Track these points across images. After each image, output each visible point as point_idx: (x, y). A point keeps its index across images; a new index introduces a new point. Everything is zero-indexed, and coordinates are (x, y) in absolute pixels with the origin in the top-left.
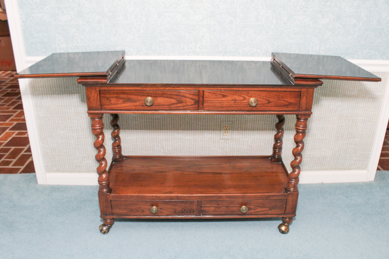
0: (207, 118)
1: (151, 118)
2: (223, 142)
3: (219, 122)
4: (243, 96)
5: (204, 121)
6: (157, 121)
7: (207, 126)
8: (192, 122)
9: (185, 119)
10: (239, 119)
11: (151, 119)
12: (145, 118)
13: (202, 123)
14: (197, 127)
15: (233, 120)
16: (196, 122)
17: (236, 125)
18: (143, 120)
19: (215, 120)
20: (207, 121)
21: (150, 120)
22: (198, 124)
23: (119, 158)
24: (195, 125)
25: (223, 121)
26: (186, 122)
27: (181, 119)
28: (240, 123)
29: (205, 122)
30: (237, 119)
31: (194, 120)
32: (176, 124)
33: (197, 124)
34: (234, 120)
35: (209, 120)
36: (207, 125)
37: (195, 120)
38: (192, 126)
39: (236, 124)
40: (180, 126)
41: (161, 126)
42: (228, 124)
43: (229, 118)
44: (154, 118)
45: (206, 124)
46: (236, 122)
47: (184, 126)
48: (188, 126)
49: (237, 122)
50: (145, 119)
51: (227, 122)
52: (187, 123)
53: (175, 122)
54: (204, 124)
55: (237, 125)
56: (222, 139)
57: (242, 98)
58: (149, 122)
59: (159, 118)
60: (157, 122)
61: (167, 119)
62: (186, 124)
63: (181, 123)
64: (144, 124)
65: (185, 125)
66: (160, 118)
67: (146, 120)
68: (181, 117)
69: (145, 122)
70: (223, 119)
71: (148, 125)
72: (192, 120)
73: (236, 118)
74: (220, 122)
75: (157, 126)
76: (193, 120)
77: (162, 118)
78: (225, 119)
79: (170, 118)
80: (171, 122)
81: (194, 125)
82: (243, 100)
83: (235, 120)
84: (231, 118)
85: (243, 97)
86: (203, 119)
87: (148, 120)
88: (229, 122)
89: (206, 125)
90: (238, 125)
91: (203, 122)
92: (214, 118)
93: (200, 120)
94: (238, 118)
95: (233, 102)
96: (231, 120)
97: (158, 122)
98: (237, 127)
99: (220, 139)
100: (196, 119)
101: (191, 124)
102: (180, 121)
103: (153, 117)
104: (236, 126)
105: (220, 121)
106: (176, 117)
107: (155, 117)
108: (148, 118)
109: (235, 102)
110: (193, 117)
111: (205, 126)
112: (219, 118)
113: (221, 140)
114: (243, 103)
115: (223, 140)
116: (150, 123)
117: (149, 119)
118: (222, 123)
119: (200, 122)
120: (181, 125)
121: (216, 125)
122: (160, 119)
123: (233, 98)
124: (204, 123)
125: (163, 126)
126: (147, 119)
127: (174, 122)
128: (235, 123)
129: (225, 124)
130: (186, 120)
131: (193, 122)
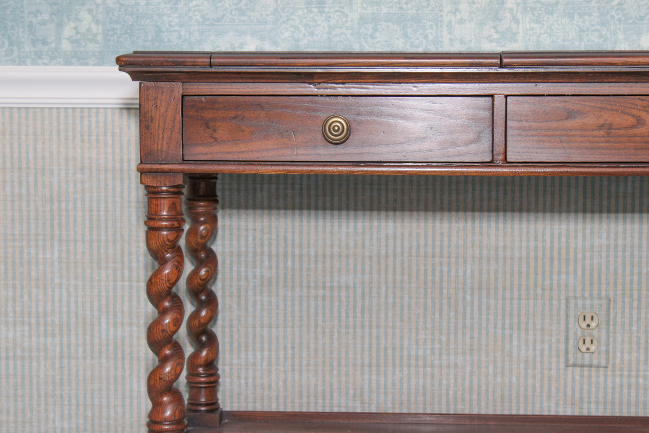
0: (520, 285)
1: (324, 283)
2: (577, 378)
3: (559, 300)
4: (634, 112)
5: (508, 295)
6: (343, 294)
7: (519, 315)
8: (464, 299)
9: (441, 289)
10: (632, 290)
11: (324, 288)
12: (305, 284)
13: (500, 302)
14: (484, 317)
15: (611, 293)
16: (480, 299)
17: (623, 312)
18: (297, 290)
19: (547, 293)
20: (520, 295)
21: (321, 292)
22: (488, 309)
23: (208, 411)
24: (476, 308)
25: (576, 298)
26: (445, 301)
27: (426, 289)
28: (635, 304)
29: (512, 299)
30: (624, 290)
31: (472, 289)
32: (409, 306)
33: (484, 307)
34: (616, 295)
35: (523, 292)
36: (519, 309)
37: (476, 292)
38: (465, 314)
39: (623, 308)
40: (425, 315)
41: (359, 315)
42: (592, 306)
43: (595, 287)
44: (335, 284)
45: (515, 306)
46: (624, 302)
47: (437, 313)
48: (452, 314)
49: (627, 300)
50: (301, 287)
51: (588, 302)
52: (449, 306)
53: (406, 299)
54: (508, 308)
55: (627, 311)
56: (574, 365)
57: (631, 121)
58: (316, 297)
59: (351, 284)
60: (343, 299)
61: (379, 288)
62: (445, 307)
63: (426, 304)
64: (297, 308)
65: (441, 311)
66: (355, 283)
67: (305, 290)
68: (426, 283)
69: (301, 297)
70: (575, 291)
71: (312, 310)
72: (465, 292)
73: (620, 287)
74: (563, 301)
75: (344, 315)
76: (469, 292)
77: (363, 283)
78: (583, 290)
79: (390, 285)
80: (394, 298)
81: (472, 311)
82: (633, 127)
83: (619, 292)
84: (604, 287)
85: (633, 116)
86: (504, 289)
87: (313, 292)
88: (596, 302)
89: (515, 313)
90: (631, 314)
91: (504, 299)
92: (543, 285)
93: (492, 292)
94: (628, 287)
95: (602, 133)
96: (603, 293)
97: (347, 297)
98: (627, 321)
99: (567, 366)
100: (480, 289)
101: (461, 309)
102: (425, 297)
103: (332, 282)
104: (623, 317)
105: (563, 297)
106: (410, 283)
107: (339, 282)
108: (312, 285)
109: (609, 135)
110: (469, 281)
111: (511, 315)
112: (559, 285)
113: (570, 368)
114: (635, 136)
115: (578, 369)
116: (320, 303)
117: (316, 288)
118: (572, 305)
119: (492, 302)
120: (425, 309)
121: (551, 310)
122: (355, 287)
123: (602, 121)
124: (508, 302)
125: (363, 313)
126: (309, 287)
127: (402, 298)
128: (619, 306)
129: (584, 307)
130: (445, 291)
131: (468, 298)
